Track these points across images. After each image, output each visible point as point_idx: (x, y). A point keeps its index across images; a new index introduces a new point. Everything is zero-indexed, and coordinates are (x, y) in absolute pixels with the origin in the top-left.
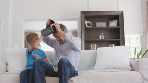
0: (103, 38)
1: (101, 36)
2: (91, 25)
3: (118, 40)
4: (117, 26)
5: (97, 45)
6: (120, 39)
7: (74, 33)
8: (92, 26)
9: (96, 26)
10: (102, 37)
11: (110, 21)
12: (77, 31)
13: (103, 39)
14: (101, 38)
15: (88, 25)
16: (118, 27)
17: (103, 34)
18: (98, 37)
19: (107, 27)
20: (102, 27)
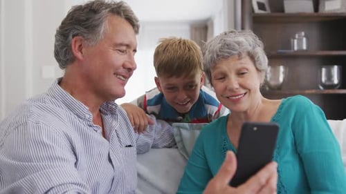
0: (305, 47)
1: (296, 41)
2: (267, 7)
8: (268, 11)
9: (283, 10)
10: (300, 43)
13: (303, 51)
14: (296, 48)
15: (260, 8)
17: (305, 36)
19: (316, 14)
20: (304, 13)
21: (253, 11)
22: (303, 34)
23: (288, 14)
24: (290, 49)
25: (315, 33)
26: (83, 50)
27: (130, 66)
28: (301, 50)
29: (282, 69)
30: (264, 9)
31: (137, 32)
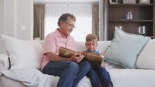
1: (128, 15)
3: (151, 21)
4: (150, 3)
6: (152, 19)
7: (95, 6)
10: (130, 17)
12: (98, 4)
13: (131, 19)
14: (128, 19)
16: (152, 4)
18: (125, 17)
19: (137, 4)
21: (109, 3)
22: (131, 13)
23: (124, 4)
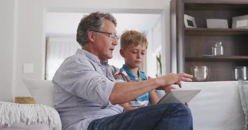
0: (222, 53)
1: (215, 49)
2: (194, 24)
5: (208, 68)
8: (195, 26)
9: (206, 26)
10: (219, 51)
11: (236, 17)
13: (221, 55)
14: (215, 54)
15: (189, 25)
17: (222, 45)
18: (211, 52)
19: (230, 29)
20: (221, 29)
21: (185, 26)
22: (221, 43)
23: (209, 29)
24: (211, 54)
25: (229, 43)
26: (94, 37)
27: (115, 43)
28: (219, 55)
29: (205, 68)
30: (192, 26)
31: (116, 26)
